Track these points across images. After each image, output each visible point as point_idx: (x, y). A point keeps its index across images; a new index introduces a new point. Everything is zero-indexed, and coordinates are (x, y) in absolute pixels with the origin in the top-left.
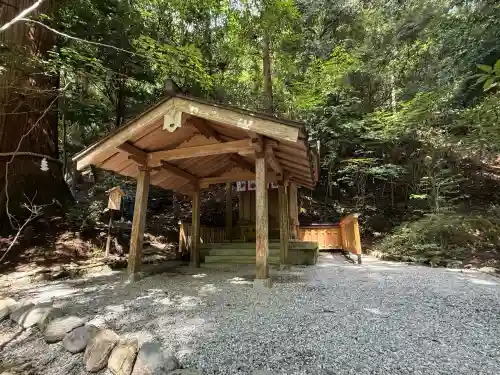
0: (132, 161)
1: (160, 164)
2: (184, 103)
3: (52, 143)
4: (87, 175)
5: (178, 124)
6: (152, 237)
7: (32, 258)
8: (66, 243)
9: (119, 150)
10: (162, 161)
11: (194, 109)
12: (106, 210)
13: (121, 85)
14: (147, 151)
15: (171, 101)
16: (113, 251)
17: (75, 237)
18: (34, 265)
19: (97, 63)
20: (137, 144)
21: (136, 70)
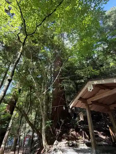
0: (83, 103)
1: (91, 103)
2: (92, 81)
3: (65, 102)
4: (74, 109)
5: (92, 88)
6: (99, 133)
7: (65, 137)
8: (72, 133)
9: (78, 101)
10: (92, 102)
11: (96, 82)
12: (80, 121)
13: (75, 83)
14: (86, 99)
15: (88, 82)
16: (86, 138)
17: (74, 131)
18: (65, 140)
19: (69, 80)
20: (83, 98)
21: (78, 78)
